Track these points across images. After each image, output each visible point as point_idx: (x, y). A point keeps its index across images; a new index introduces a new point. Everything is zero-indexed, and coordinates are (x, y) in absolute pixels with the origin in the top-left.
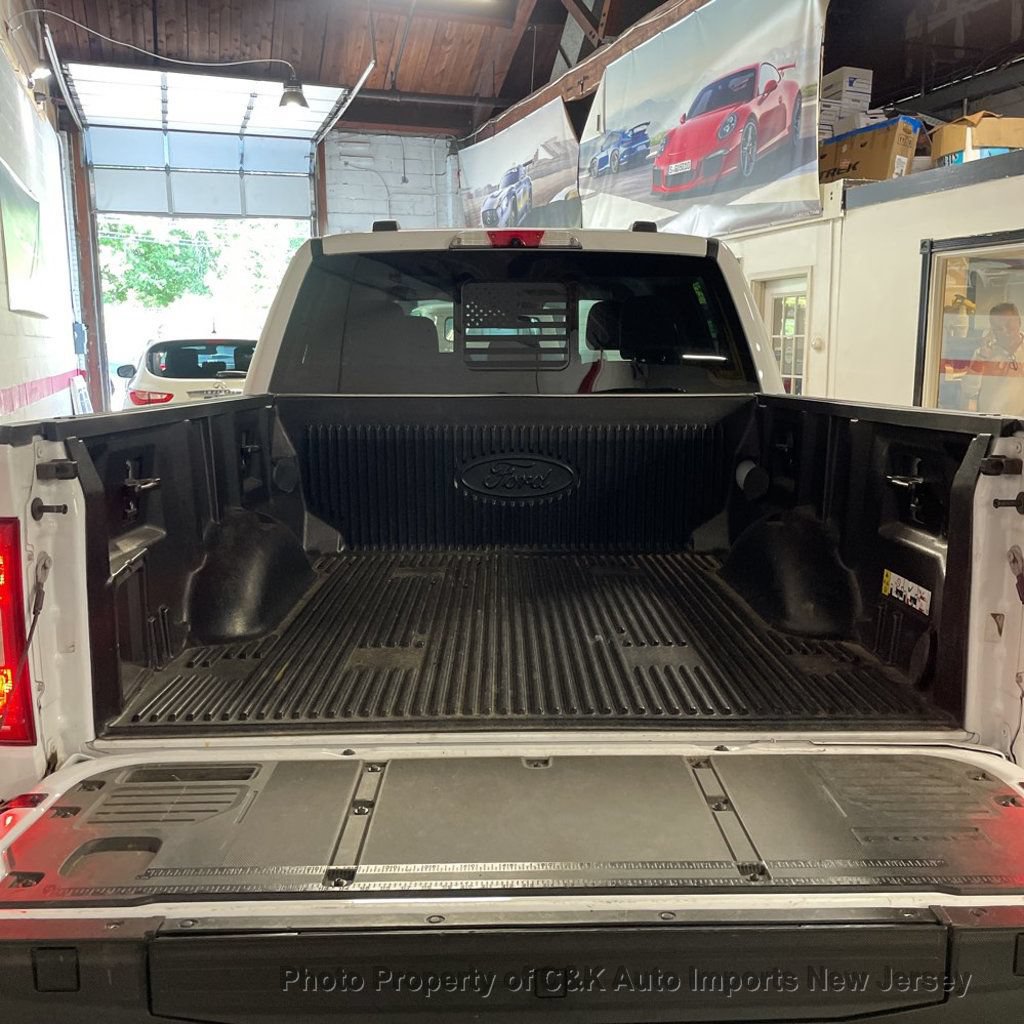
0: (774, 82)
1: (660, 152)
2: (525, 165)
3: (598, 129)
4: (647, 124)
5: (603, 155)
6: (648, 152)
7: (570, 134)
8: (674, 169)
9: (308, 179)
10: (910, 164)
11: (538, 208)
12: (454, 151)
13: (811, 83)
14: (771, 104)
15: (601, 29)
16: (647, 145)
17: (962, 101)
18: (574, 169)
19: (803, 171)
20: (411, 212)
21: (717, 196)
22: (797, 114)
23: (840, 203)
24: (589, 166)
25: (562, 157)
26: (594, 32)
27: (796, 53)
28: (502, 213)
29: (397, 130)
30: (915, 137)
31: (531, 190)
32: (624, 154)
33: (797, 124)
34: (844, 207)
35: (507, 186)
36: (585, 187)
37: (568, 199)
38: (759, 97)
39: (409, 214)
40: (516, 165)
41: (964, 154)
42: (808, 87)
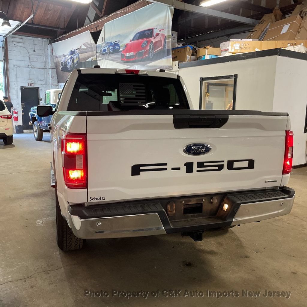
0: (158, 33)
1: (124, 49)
2: (77, 49)
3: (103, 41)
4: (119, 41)
5: (105, 48)
6: (120, 49)
7: (92, 41)
8: (128, 54)
9: (2, 49)
10: (190, 58)
11: (81, 62)
12: (50, 43)
13: (169, 35)
14: (158, 39)
15: (103, 13)
16: (119, 47)
17: (196, 42)
18: (95, 52)
19: (167, 58)
20: (37, 61)
21: (142, 63)
22: (165, 43)
23: (178, 67)
24: (100, 51)
25: (90, 48)
26: (100, 13)
27: (164, 26)
28: (69, 63)
29: (32, 35)
30: (191, 51)
31: (79, 57)
32: (111, 49)
33: (165, 45)
34: (179, 68)
35: (70, 55)
36: (99, 57)
37: (93, 60)
38: (154, 37)
39: (36, 62)
40: (74, 49)
41: (205, 56)
42: (168, 36)
